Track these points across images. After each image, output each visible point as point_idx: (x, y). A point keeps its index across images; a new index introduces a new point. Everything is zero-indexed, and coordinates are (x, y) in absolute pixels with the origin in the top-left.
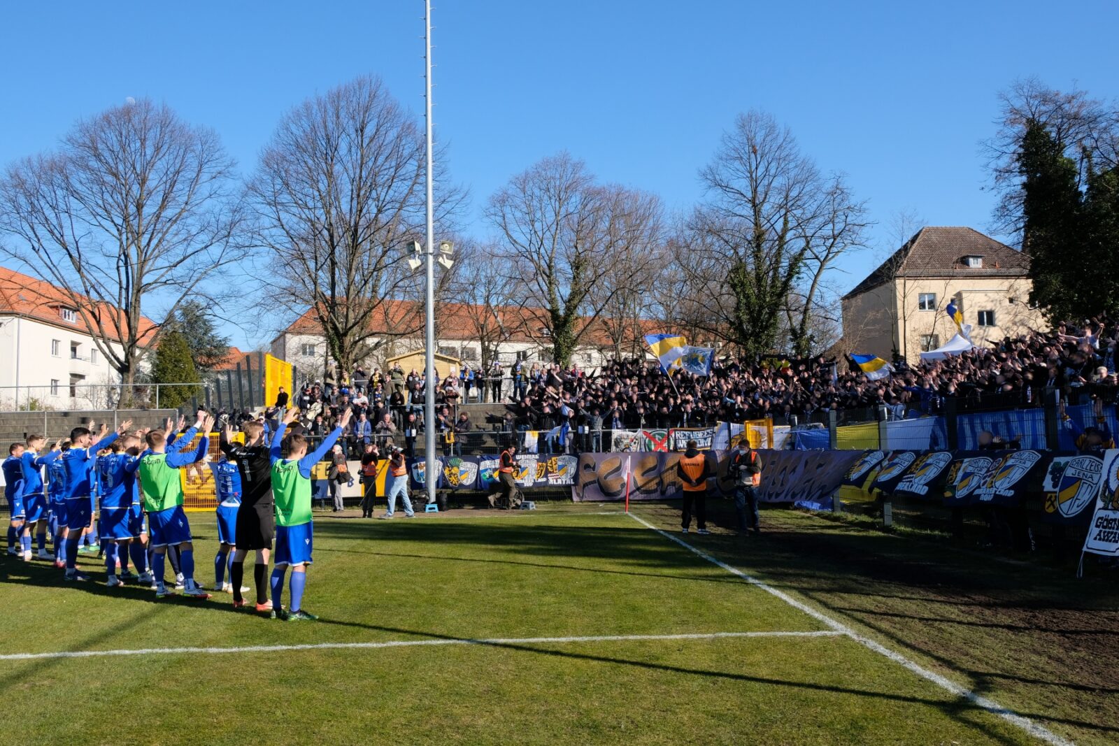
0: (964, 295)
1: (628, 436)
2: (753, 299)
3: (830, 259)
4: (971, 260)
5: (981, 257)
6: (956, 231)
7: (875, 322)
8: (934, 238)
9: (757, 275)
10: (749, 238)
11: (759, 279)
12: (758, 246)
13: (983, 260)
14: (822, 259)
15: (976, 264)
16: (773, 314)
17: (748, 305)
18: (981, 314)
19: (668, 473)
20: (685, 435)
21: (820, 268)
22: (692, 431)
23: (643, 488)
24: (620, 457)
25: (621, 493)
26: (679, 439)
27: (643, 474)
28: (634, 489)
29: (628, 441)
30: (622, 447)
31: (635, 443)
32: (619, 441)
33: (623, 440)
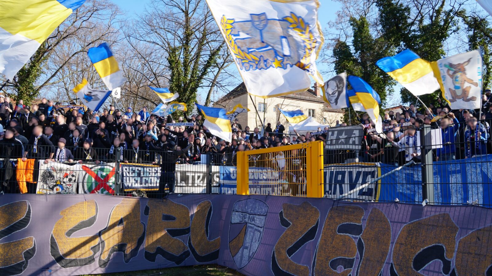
3: (224, 68)
9: (185, 62)
10: (182, 37)
11: (186, 65)
12: (187, 43)
14: (220, 67)
19: (114, 231)
20: (134, 171)
21: (218, 72)
22: (143, 167)
23: (68, 258)
24: (28, 203)
25: (25, 267)
26: (127, 176)
27: (69, 233)
28: (53, 258)
29: (62, 176)
30: (52, 184)
31: (70, 180)
32: (49, 175)
33: (54, 174)
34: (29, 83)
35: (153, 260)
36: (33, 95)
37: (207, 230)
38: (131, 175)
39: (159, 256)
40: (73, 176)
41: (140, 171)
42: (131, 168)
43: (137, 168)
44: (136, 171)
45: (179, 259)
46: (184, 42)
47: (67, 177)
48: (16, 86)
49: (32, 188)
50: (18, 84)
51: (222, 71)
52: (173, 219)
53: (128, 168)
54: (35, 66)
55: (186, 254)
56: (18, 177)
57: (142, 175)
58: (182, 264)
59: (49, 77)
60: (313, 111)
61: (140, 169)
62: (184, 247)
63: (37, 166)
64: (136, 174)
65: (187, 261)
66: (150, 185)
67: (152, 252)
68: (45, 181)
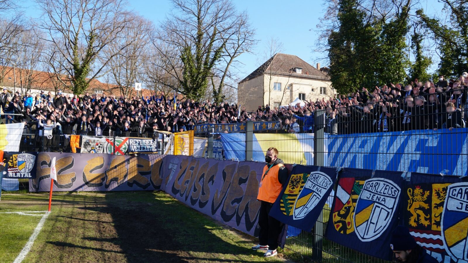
0: (294, 85)
1: (94, 141)
2: (194, 70)
3: (236, 57)
4: (297, 70)
5: (301, 69)
6: (291, 56)
7: (253, 93)
8: (281, 58)
9: (197, 57)
10: (195, 37)
11: (198, 59)
12: (199, 41)
13: (302, 71)
14: (232, 56)
15: (299, 72)
16: (204, 79)
17: (191, 72)
18: (300, 95)
19: (112, 171)
20: (136, 142)
21: (231, 60)
22: (142, 140)
23: (92, 183)
24: (73, 157)
25: (72, 186)
26: (132, 145)
27: (91, 171)
28: (84, 183)
29: (95, 145)
30: (89, 149)
31: (99, 147)
32: (87, 144)
33: (90, 143)
34: (82, 78)
35: (132, 186)
36: (85, 86)
37: (160, 173)
38: (134, 144)
39: (135, 185)
40: (101, 144)
41: (140, 142)
42: (134, 140)
43: (138, 140)
44: (138, 142)
45: (145, 187)
46: (197, 40)
47: (98, 145)
48: (73, 81)
49: (78, 150)
50: (75, 79)
51: (234, 59)
52: (142, 166)
53: (132, 140)
54: (85, 67)
55: (149, 184)
56: (71, 144)
57: (141, 144)
58: (146, 189)
59: (95, 73)
60: (325, 88)
61: (139, 140)
62: (148, 181)
63: (81, 139)
64: (138, 144)
65: (149, 188)
66: (146, 150)
67: (131, 182)
68: (85, 147)
